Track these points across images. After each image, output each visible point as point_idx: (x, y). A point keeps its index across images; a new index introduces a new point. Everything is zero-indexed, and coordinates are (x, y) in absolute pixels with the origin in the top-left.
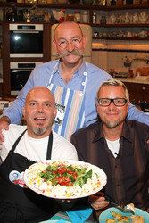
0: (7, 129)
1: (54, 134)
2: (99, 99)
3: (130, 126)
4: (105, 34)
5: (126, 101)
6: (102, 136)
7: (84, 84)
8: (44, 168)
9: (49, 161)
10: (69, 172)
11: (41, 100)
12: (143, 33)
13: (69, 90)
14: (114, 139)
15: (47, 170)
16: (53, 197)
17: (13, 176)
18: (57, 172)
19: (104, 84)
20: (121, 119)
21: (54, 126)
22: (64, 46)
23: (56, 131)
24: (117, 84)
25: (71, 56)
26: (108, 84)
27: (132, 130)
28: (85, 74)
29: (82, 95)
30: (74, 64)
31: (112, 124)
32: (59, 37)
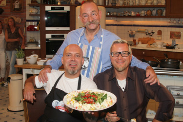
0: (50, 72)
1: (82, 76)
2: (111, 53)
3: (133, 70)
4: (115, 14)
5: (129, 53)
6: (114, 77)
7: (101, 43)
8: (76, 94)
9: (79, 91)
10: (92, 96)
11: (73, 53)
12: (143, 12)
13: (91, 47)
14: (122, 79)
15: (78, 96)
16: (83, 110)
17: (55, 103)
18: (85, 96)
19: (114, 43)
20: (126, 66)
21: (82, 71)
22: (86, 18)
23: (83, 74)
24: (123, 43)
25: (92, 25)
26: (117, 42)
27: (134, 73)
28: (102, 36)
29: (100, 50)
30: (94, 30)
31: (120, 69)
32: (83, 12)
